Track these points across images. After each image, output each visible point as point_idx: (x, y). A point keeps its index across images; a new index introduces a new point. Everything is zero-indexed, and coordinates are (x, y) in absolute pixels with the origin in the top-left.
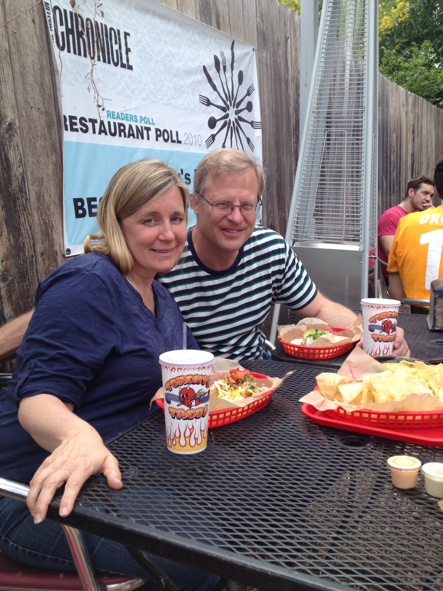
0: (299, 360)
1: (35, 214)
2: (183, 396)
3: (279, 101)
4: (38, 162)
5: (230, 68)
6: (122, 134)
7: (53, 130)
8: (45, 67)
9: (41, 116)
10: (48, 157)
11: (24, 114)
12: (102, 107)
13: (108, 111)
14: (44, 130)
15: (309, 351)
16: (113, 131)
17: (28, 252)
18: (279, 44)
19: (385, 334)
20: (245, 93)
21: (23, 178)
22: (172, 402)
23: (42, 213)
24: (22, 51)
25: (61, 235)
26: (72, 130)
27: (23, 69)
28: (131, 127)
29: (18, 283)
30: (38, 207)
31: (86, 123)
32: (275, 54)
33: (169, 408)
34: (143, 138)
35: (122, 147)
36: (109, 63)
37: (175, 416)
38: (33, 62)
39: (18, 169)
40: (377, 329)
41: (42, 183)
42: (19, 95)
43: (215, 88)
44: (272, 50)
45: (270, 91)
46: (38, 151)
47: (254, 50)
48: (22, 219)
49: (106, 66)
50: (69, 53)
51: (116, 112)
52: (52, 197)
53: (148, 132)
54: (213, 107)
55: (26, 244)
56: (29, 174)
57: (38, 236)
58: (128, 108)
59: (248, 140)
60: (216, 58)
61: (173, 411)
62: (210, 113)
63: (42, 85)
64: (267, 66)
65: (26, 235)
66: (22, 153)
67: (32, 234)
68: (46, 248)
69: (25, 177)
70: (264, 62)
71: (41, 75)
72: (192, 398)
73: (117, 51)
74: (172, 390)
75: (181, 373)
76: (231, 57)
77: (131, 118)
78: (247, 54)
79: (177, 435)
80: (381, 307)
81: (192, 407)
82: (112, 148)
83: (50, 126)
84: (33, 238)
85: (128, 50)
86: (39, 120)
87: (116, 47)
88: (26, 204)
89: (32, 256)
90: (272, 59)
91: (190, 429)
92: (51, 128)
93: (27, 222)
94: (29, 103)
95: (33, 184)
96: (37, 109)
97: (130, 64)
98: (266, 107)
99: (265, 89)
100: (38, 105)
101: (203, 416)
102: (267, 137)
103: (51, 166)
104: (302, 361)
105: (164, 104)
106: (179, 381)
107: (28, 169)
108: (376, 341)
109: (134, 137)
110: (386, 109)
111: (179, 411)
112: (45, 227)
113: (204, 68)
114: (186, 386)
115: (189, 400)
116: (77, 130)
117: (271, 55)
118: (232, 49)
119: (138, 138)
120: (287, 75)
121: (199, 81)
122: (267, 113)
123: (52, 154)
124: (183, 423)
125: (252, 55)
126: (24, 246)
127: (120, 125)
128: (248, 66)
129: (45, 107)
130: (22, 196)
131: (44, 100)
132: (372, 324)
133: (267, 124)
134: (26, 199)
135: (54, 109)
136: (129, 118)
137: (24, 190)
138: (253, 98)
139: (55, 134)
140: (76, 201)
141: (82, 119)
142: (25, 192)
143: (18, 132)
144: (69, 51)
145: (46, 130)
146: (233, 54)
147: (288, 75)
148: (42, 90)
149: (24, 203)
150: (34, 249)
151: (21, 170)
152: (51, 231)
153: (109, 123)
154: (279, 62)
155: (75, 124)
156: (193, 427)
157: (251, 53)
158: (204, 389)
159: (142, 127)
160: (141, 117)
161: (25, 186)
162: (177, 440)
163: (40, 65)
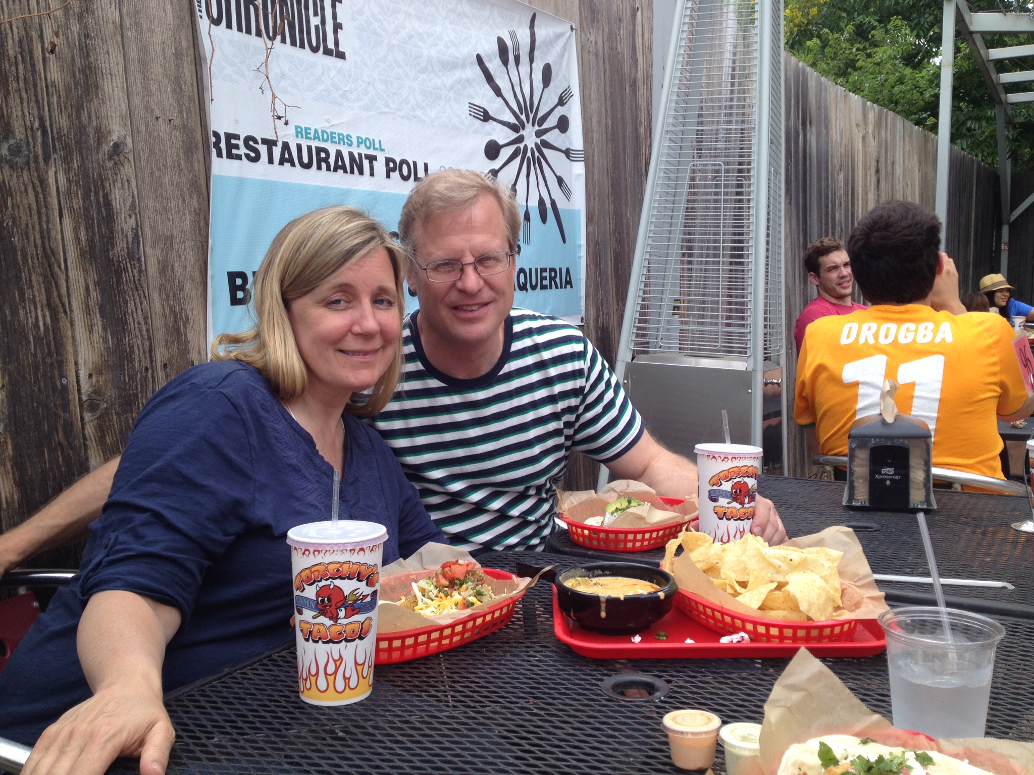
0: (590, 553)
1: (155, 296)
2: (323, 601)
3: (619, 116)
4: (166, 209)
5: (528, 59)
6: (324, 165)
7: (195, 157)
8: (184, 51)
9: (173, 133)
10: (184, 200)
11: (143, 128)
12: (283, 120)
13: (297, 127)
14: (178, 155)
15: (607, 536)
16: (306, 160)
17: (140, 361)
18: (620, 20)
19: (738, 506)
20: (556, 101)
21: (136, 236)
22: (304, 610)
23: (168, 296)
24: (144, 25)
25: (202, 333)
26: (230, 156)
27: (145, 54)
28: (339, 154)
29: (118, 414)
30: (161, 285)
31: (256, 146)
32: (612, 37)
33: (301, 621)
34: (361, 172)
35: (321, 188)
36: (302, 46)
37: (309, 636)
38: (163, 43)
39: (128, 220)
40: (722, 496)
41: (171, 244)
42: (135, 97)
43: (498, 92)
44: (606, 30)
45: (603, 99)
46: (166, 191)
47: (572, 29)
48: (131, 305)
49: (296, 52)
50: (229, 30)
51: (313, 129)
52: (189, 269)
53: (371, 163)
54: (495, 123)
55: (135, 347)
56: (147, 230)
57: (160, 335)
58: (335, 122)
59: (560, 181)
60: (501, 42)
61: (306, 627)
62: (489, 134)
63: (177, 82)
64: (597, 55)
65: (137, 332)
66: (136, 193)
67: (148, 330)
68: (172, 356)
69: (140, 233)
70: (593, 50)
71: (177, 65)
72: (339, 605)
73: (317, 27)
74: (304, 589)
75: (319, 559)
76: (529, 40)
77: (339, 139)
78: (559, 36)
79: (313, 672)
80: (730, 457)
81: (339, 621)
82: (302, 188)
83: (189, 150)
84: (149, 338)
85: (337, 27)
86: (170, 139)
87: (315, 21)
88: (139, 280)
89: (147, 369)
90: (606, 44)
91: (335, 661)
92: (192, 153)
93: (139, 311)
94: (152, 111)
95: (153, 246)
96: (167, 121)
97: (341, 49)
98: (595, 125)
99: (594, 95)
100: (169, 114)
101: (361, 638)
102: (596, 177)
103: (188, 216)
104: (595, 554)
105: (402, 117)
106: (316, 573)
107: (147, 220)
108: (722, 519)
109: (345, 171)
110: (824, 132)
111: (316, 627)
112: (172, 320)
113: (479, 59)
114: (328, 582)
115: (333, 607)
116: (239, 157)
117: (606, 38)
118: (532, 26)
119: (352, 172)
120: (634, 71)
121: (468, 81)
122: (595, 135)
123: (191, 197)
124: (322, 649)
125: (569, 37)
126: (132, 352)
127: (319, 150)
128: (562, 55)
129: (182, 118)
130: (133, 266)
131: (180, 105)
132: (715, 487)
133: (596, 153)
134: (140, 271)
135: (199, 123)
136: (337, 140)
137: (137, 256)
138: (569, 110)
139: (199, 162)
140: (232, 276)
141: (248, 139)
142: (139, 260)
143: (131, 158)
144: (229, 26)
145: (182, 155)
146: (533, 35)
147: (637, 72)
148: (178, 90)
149: (136, 278)
150: (151, 356)
151: (132, 222)
152: (185, 326)
153: (299, 147)
154: (619, 50)
155: (237, 147)
156: (341, 657)
157: (568, 34)
158: (364, 589)
159: (360, 155)
160: (358, 138)
161: (138, 249)
162: (313, 679)
163: (176, 49)
